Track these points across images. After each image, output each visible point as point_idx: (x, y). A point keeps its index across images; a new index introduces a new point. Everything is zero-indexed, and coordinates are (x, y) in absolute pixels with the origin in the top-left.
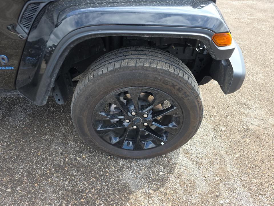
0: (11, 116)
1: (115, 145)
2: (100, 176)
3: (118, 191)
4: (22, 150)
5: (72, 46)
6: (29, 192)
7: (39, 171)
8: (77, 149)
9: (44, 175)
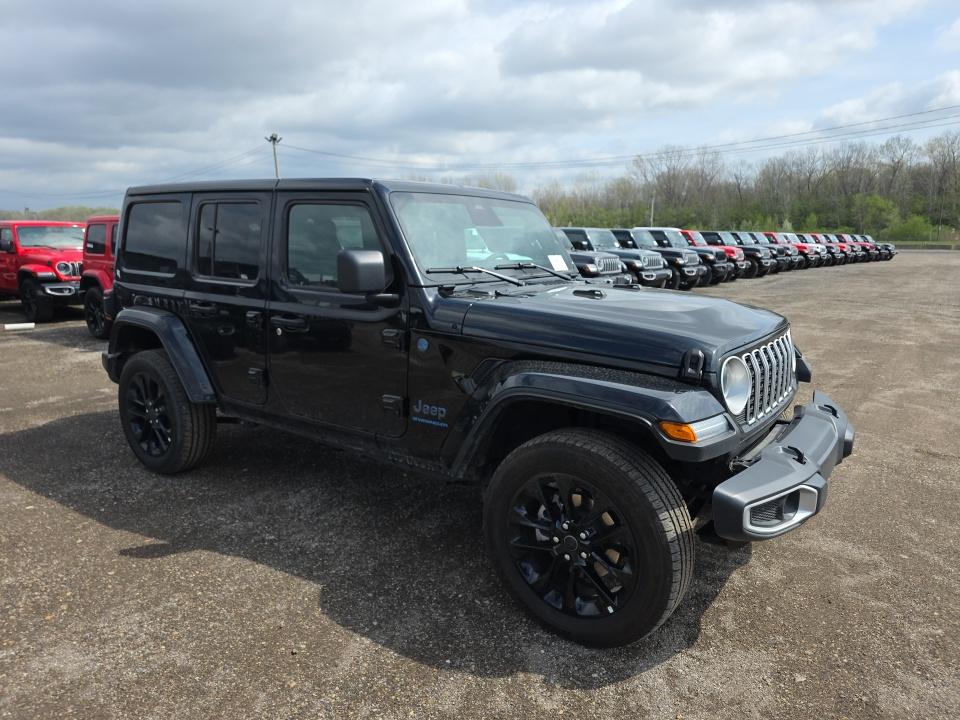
0: (420, 519)
1: (532, 587)
2: (493, 634)
3: (507, 660)
4: (410, 562)
5: (503, 405)
6: (392, 607)
7: (417, 591)
8: (482, 590)
9: (420, 599)
